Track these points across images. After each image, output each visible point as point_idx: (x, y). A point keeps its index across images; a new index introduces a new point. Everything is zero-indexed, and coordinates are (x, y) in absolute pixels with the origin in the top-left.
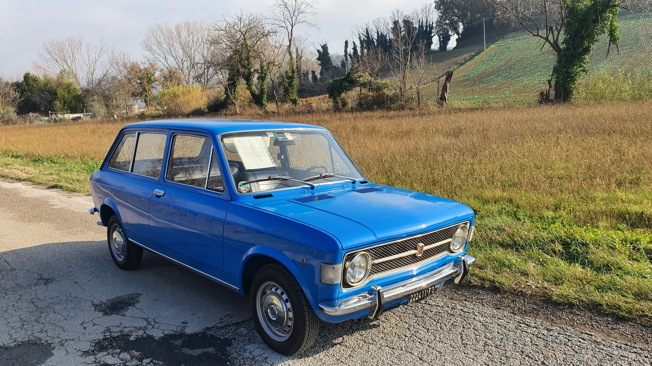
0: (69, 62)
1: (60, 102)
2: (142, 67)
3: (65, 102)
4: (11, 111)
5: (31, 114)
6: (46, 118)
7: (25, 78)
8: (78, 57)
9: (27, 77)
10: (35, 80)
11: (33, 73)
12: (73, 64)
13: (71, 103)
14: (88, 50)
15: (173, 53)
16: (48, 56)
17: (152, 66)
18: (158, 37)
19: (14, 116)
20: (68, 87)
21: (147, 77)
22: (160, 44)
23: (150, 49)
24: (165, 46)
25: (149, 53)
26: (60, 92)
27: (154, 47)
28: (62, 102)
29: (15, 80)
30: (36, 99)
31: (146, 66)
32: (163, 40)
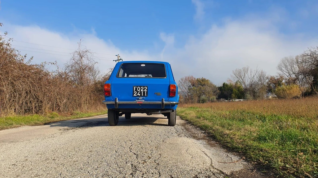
0: (242, 77)
1: (234, 95)
2: (276, 78)
3: (236, 94)
4: (215, 98)
5: (221, 99)
6: (227, 101)
7: (223, 85)
8: (246, 75)
9: (224, 84)
10: (227, 85)
11: (227, 82)
12: (244, 78)
13: (239, 94)
14: (251, 72)
15: (294, 70)
16: (234, 76)
17: (281, 77)
18: (286, 64)
19: (215, 99)
20: (239, 89)
21: (278, 83)
22: (286, 67)
23: (281, 70)
24: (289, 67)
25: (281, 71)
26: (234, 90)
27: (283, 69)
28: (235, 94)
29: (220, 86)
30: (226, 93)
31: (278, 78)
32: (288, 64)
